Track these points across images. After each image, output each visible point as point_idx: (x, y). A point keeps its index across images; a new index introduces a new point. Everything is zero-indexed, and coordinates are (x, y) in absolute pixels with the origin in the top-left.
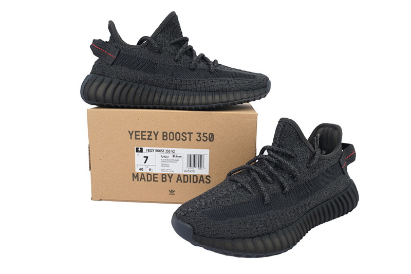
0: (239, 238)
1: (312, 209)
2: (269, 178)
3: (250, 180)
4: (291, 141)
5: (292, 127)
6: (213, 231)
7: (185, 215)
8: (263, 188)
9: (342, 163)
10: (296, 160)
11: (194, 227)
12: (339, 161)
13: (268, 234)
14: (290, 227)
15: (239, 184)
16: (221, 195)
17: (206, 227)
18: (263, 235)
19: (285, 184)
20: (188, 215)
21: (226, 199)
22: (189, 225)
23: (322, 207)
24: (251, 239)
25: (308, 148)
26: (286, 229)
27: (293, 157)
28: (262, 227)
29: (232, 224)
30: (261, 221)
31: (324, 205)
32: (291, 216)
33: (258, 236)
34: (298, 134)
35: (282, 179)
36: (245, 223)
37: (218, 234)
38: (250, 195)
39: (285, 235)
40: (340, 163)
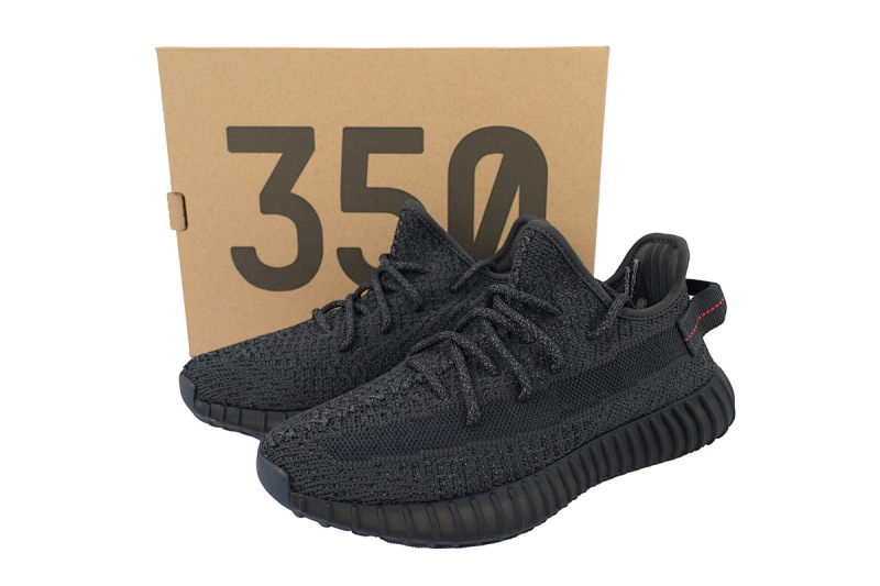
0: (394, 502)
1: (596, 437)
2: (489, 364)
3: (444, 367)
4: (547, 276)
5: (551, 242)
6: (334, 485)
7: (278, 446)
8: (467, 387)
9: (684, 329)
10: (561, 322)
11: (292, 475)
12: (677, 325)
13: (467, 494)
14: (529, 479)
15: (419, 377)
16: (369, 402)
17: (320, 474)
18: (455, 496)
19: (523, 378)
20: (282, 446)
21: (380, 411)
22: (281, 471)
23: (626, 433)
24: (423, 506)
25: (590, 294)
26: (517, 485)
27: (552, 315)
28: (453, 478)
29: (381, 470)
30: (452, 463)
31: (631, 429)
32: (534, 455)
33: (442, 499)
34: (563, 258)
35: (516, 366)
36: (413, 467)
37: (344, 493)
38: (436, 402)
39: (511, 498)
40: (679, 330)
